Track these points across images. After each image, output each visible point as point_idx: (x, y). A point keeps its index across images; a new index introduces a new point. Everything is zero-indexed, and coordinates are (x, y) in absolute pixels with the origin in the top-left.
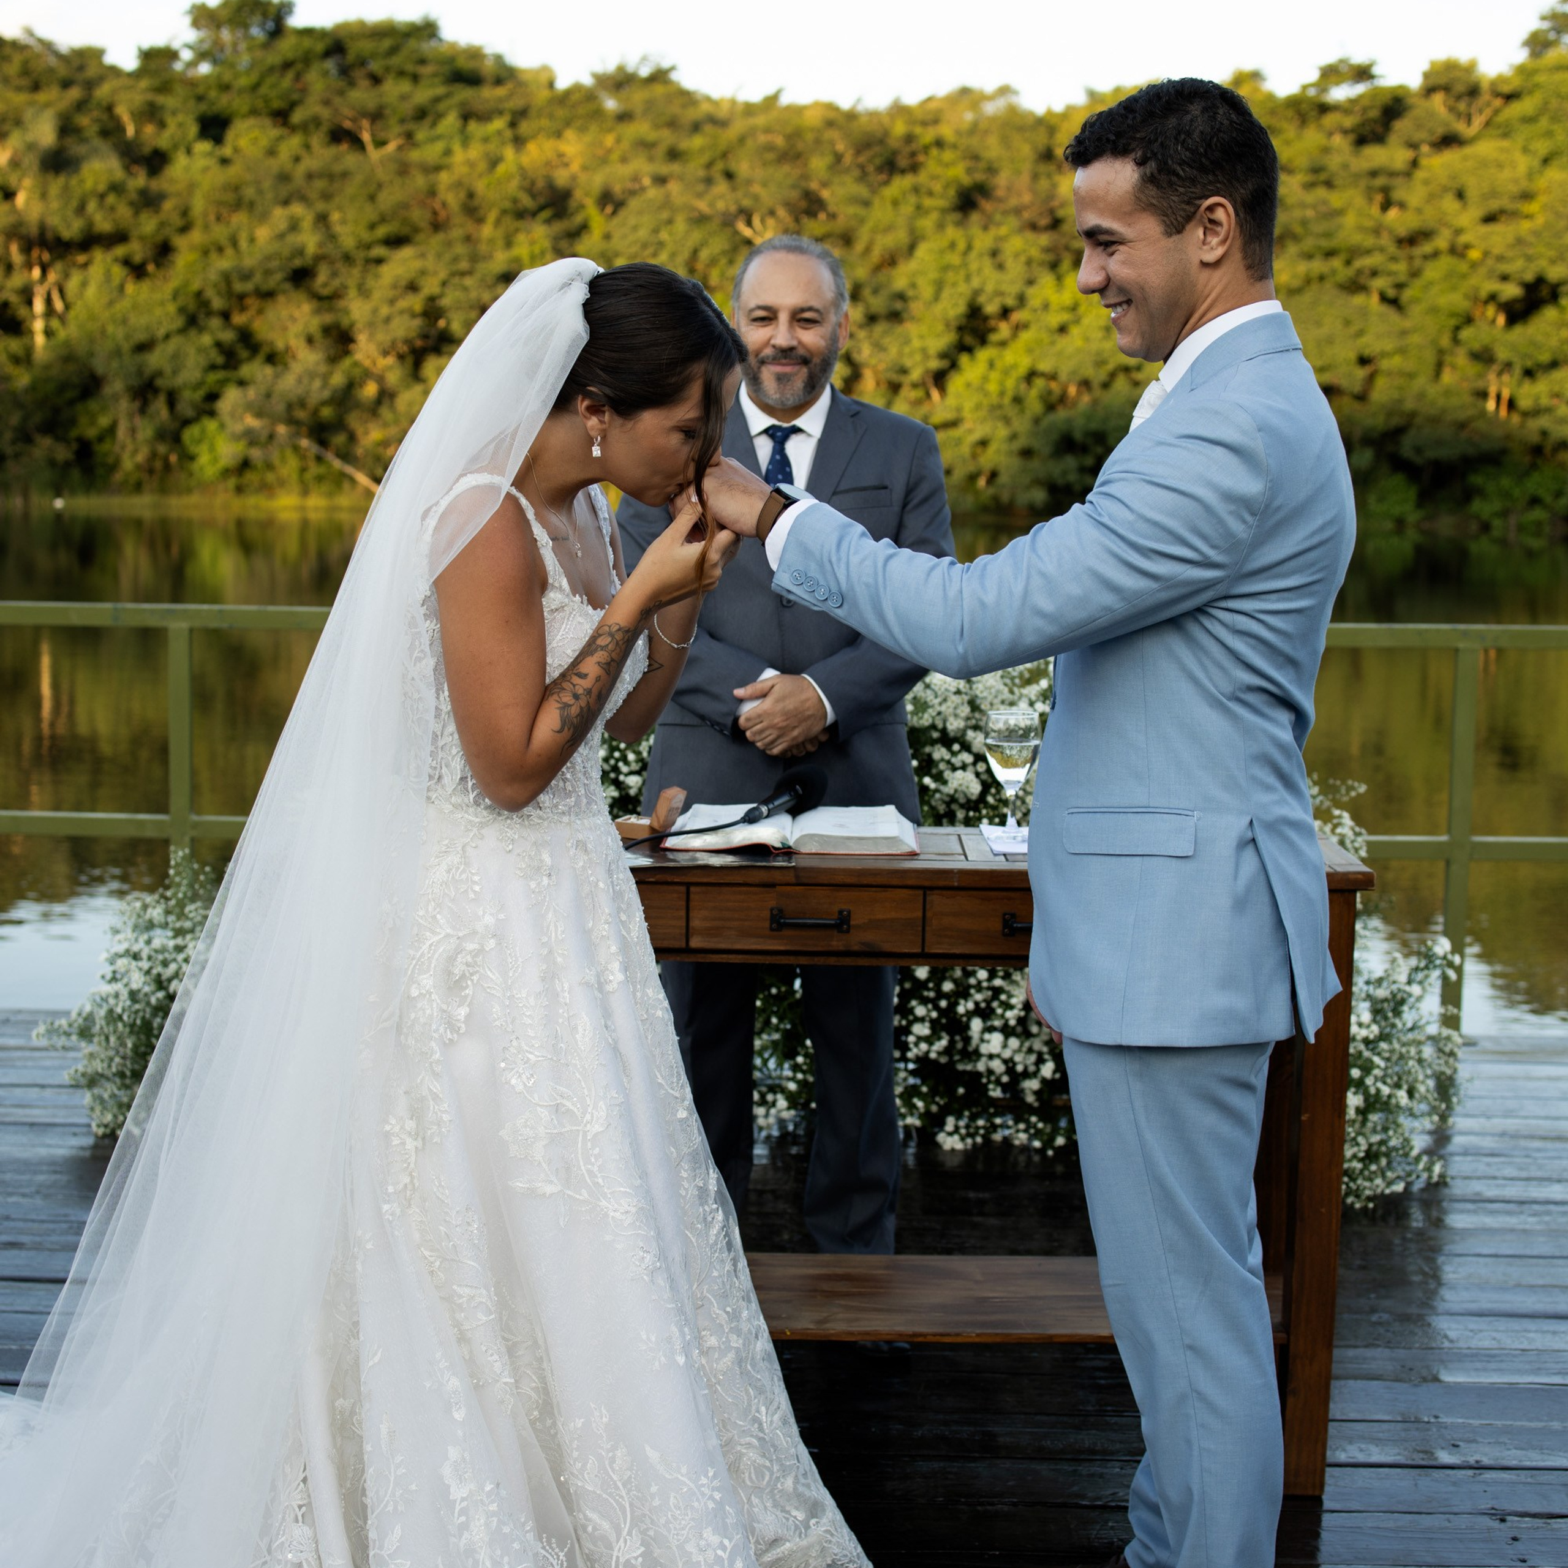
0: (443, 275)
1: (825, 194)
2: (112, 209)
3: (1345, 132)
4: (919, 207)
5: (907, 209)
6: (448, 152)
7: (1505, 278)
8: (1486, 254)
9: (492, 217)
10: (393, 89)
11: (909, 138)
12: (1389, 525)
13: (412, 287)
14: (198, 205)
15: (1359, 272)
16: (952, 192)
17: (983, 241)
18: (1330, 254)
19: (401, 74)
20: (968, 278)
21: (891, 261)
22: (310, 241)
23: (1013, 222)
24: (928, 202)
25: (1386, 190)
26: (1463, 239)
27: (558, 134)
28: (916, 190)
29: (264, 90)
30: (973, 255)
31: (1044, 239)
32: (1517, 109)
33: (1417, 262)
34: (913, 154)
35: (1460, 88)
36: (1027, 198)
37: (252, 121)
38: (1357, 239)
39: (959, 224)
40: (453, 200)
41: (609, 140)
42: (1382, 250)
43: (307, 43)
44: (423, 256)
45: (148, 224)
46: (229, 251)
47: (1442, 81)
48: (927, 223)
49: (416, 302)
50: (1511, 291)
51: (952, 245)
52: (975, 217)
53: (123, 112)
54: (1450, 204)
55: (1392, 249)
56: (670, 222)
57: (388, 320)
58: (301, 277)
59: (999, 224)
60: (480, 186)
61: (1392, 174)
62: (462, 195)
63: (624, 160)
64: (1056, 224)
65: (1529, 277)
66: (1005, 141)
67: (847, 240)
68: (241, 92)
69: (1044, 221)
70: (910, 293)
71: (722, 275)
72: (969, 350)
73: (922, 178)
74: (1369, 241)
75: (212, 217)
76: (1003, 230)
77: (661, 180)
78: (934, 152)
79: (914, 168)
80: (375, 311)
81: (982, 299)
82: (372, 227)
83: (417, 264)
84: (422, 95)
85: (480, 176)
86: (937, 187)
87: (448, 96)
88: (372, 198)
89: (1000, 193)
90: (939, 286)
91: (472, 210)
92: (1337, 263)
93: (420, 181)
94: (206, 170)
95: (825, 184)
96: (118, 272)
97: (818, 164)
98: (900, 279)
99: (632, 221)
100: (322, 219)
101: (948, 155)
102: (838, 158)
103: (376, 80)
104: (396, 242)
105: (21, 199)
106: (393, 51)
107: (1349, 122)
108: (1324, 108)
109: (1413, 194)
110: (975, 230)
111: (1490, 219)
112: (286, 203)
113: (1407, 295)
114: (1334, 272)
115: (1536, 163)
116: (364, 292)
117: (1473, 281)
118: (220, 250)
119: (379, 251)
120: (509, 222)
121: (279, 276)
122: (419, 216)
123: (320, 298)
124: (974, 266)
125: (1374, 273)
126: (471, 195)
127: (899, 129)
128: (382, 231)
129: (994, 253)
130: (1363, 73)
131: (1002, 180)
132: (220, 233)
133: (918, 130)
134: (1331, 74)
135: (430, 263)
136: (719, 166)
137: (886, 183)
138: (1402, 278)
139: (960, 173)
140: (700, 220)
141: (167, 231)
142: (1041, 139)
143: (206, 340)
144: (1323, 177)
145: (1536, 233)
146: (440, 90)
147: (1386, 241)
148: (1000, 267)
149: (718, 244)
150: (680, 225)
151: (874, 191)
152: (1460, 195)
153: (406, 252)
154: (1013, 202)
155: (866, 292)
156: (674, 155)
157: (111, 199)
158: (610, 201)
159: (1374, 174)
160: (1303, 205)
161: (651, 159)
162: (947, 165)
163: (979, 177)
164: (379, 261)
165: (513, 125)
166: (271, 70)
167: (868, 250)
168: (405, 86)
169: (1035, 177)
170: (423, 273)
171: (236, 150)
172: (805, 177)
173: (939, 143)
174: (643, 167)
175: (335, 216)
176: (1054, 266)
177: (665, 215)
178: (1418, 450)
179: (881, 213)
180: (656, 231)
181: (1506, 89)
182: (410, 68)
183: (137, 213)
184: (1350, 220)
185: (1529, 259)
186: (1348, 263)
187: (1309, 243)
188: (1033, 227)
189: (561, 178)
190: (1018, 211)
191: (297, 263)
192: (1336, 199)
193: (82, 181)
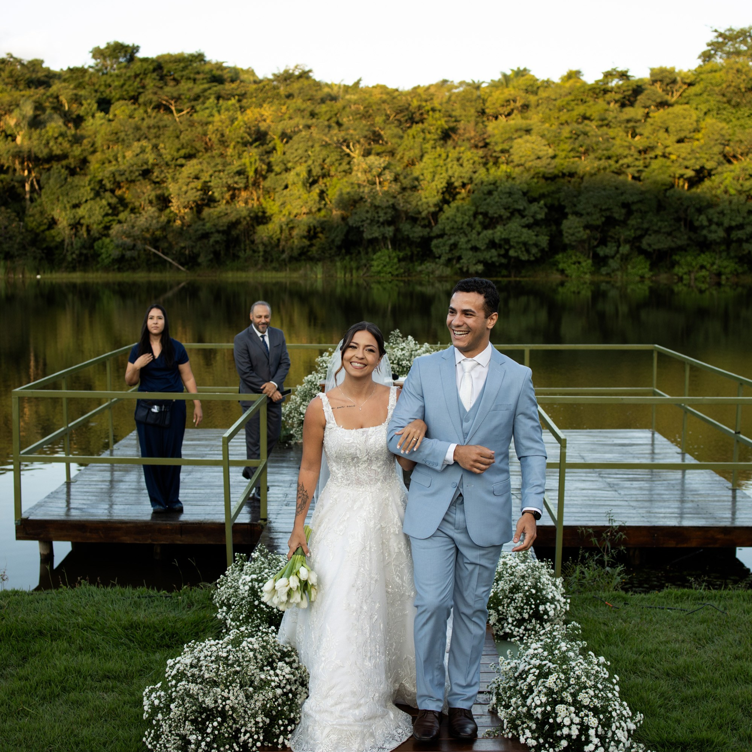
0: (211, 172)
1: (382, 133)
2: (61, 144)
3: (616, 102)
4: (424, 139)
5: (419, 140)
6: (212, 115)
7: (687, 168)
8: (679, 157)
9: (232, 146)
10: (185, 86)
11: (420, 107)
12: (637, 279)
13: (197, 178)
14: (99, 142)
15: (622, 165)
16: (439, 132)
17: (453, 154)
18: (609, 158)
19: (189, 78)
20: (447, 170)
21: (412, 163)
22: (151, 157)
23: (467, 144)
24: (428, 136)
25: (634, 128)
26: (668, 150)
27: (261, 106)
28: (423, 131)
29: (126, 87)
30: (449, 160)
31: (481, 152)
32: (693, 90)
33: (648, 160)
34: (422, 114)
35: (668, 80)
36: (473, 134)
37: (121, 102)
38: (620, 151)
39: (442, 146)
40: (215, 138)
41: (284, 108)
42: (632, 156)
43: (145, 65)
44: (201, 163)
45: (77, 151)
46: (114, 163)
47: (659, 77)
48: (428, 146)
49: (198, 184)
50: (690, 173)
51: (440, 155)
52: (450, 142)
53: (63, 99)
54: (662, 134)
55: (636, 155)
56: (312, 147)
57: (186, 192)
58: (146, 173)
59: (460, 146)
60: (227, 132)
61: (637, 121)
62: (219, 136)
63: (290, 118)
64: (486, 145)
65: (698, 167)
66: (464, 107)
67: (392, 153)
68: (115, 88)
69: (481, 144)
70: (421, 177)
71: (336, 170)
72: (447, 202)
73: (426, 124)
74: (626, 152)
75: (105, 147)
76: (462, 149)
77: (309, 127)
78: (431, 113)
79: (422, 121)
80: (180, 189)
81: (453, 180)
82: (178, 150)
83: (199, 167)
84: (198, 89)
85: (227, 127)
86: (433, 130)
87: (210, 88)
88: (178, 137)
89: (461, 131)
90: (434, 174)
91: (223, 142)
92: (612, 162)
93: (200, 129)
94: (101, 125)
95: (383, 129)
96: (64, 172)
97: (379, 119)
98: (416, 171)
99: (295, 146)
100: (155, 147)
101: (437, 115)
102: (388, 116)
103: (177, 81)
104: (189, 157)
105: (19, 140)
106: (185, 68)
107: (618, 97)
108: (606, 91)
109: (646, 130)
110: (450, 149)
111: (680, 141)
112: (139, 140)
113: (644, 175)
114: (610, 166)
115: (701, 115)
116: (175, 180)
117: (673, 169)
118: (110, 162)
119: (181, 161)
120: (240, 147)
121: (137, 174)
122: (199, 145)
123: (155, 183)
124: (449, 165)
125: (628, 166)
126: (223, 135)
127: (415, 103)
128: (182, 152)
129: (458, 160)
130: (624, 75)
131: (461, 125)
132: (109, 154)
133: (424, 104)
134: (608, 75)
135: (205, 166)
136: (334, 119)
137: (409, 127)
138: (641, 168)
139: (442, 123)
140: (326, 145)
141: (85, 154)
142: (480, 106)
143: (104, 202)
144: (606, 122)
145: (701, 148)
146: (206, 86)
147: (633, 151)
148: (461, 165)
149: (334, 156)
150: (317, 148)
151: (404, 131)
152: (667, 130)
153: (194, 161)
154: (467, 135)
155: (401, 177)
156: (313, 115)
157: (60, 139)
158: (286, 137)
159: (628, 121)
160: (597, 136)
161: (303, 117)
162: (436, 120)
163: (452, 125)
164: (182, 166)
165: (239, 101)
166: (129, 77)
167: (402, 158)
168: (190, 84)
169: (477, 123)
170: (202, 171)
171: (115, 115)
172: (373, 125)
173: (433, 110)
174: (300, 121)
175: (162, 145)
176: (485, 164)
177: (310, 144)
178: (649, 245)
179: (407, 141)
180: (306, 151)
181: (688, 81)
182: (192, 76)
183: (72, 146)
184: (618, 142)
185: (697, 159)
186: (617, 162)
187: (600, 153)
188: (476, 147)
189: (263, 126)
190: (469, 140)
191: (145, 167)
192: (611, 133)
193: (47, 132)
